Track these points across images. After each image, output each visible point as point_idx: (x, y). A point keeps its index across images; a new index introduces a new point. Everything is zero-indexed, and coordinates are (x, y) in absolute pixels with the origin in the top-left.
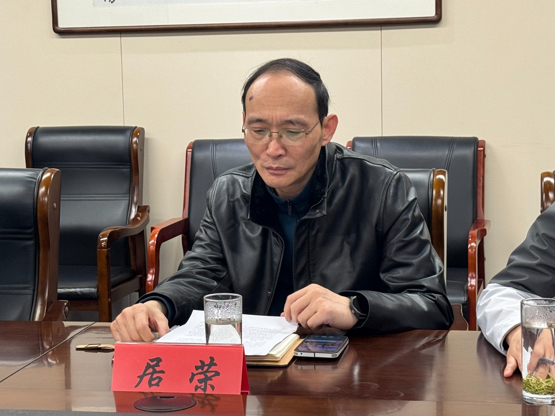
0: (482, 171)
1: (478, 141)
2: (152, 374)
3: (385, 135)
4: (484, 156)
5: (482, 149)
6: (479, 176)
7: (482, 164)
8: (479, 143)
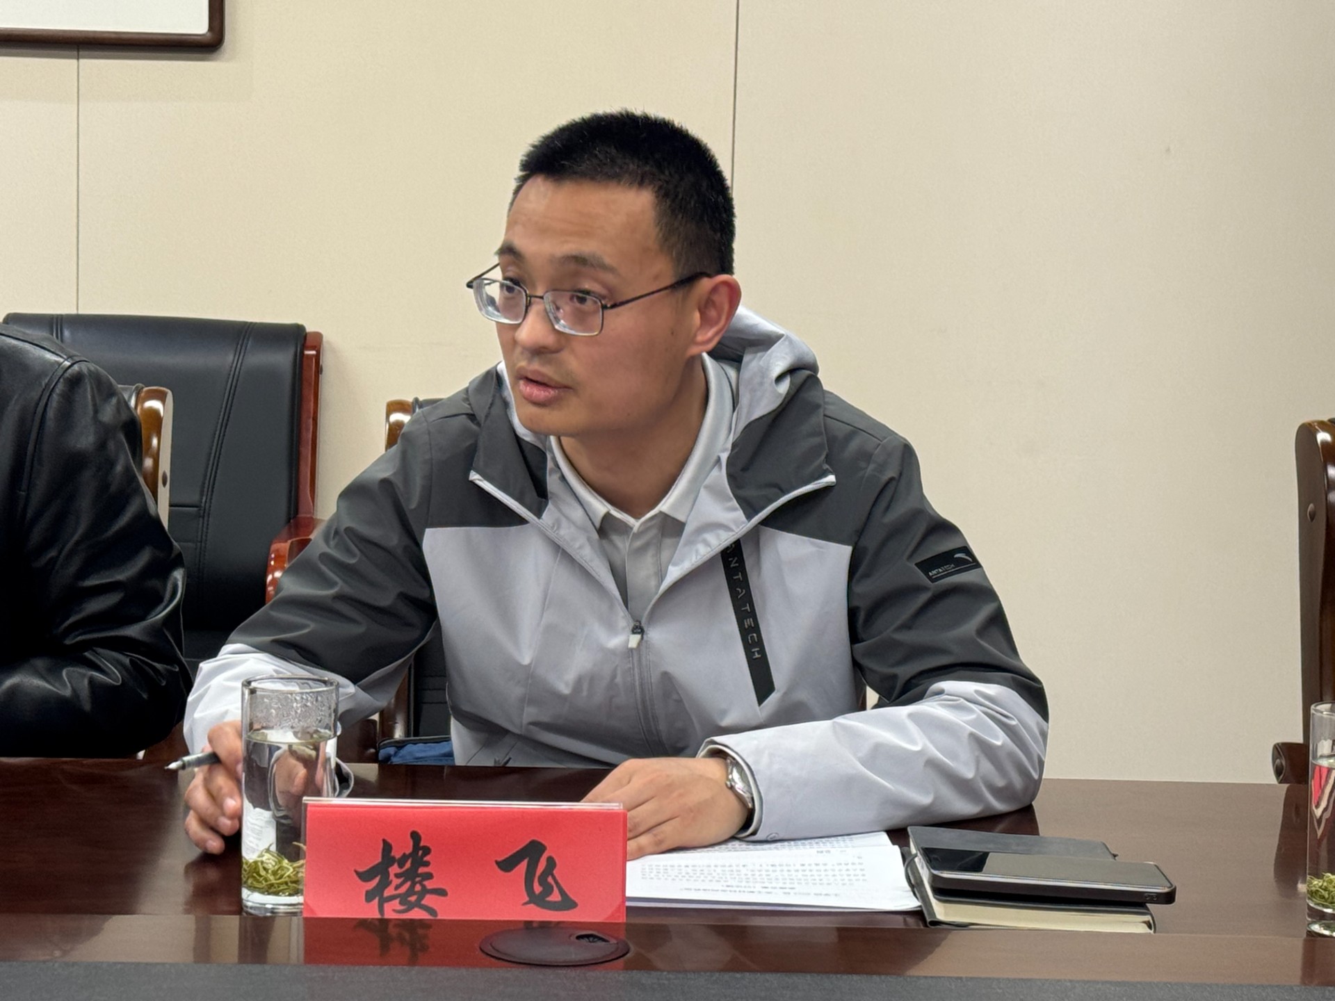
0: (312, 404)
1: (306, 334)
3: (86, 310)
4: (319, 370)
5: (314, 352)
6: (304, 416)
7: (313, 388)
8: (308, 338)
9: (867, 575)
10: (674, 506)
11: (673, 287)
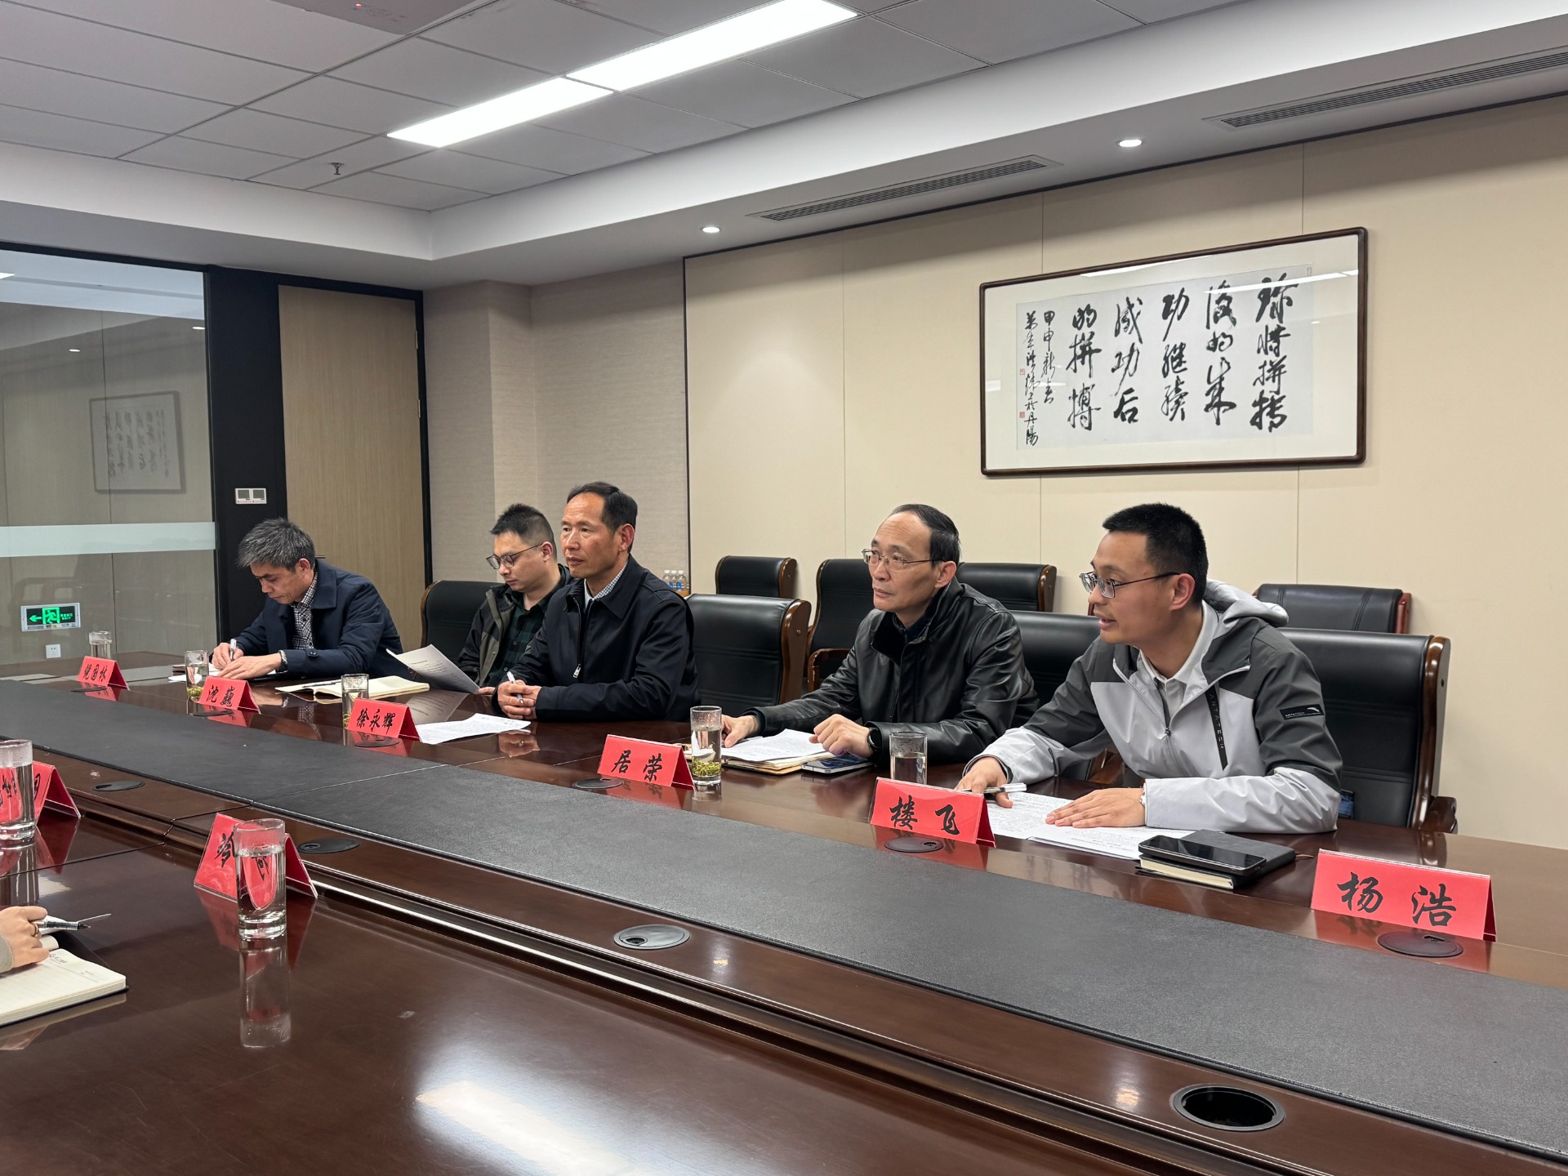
0: (1399, 628)
1: (1402, 594)
2: (623, 762)
3: (1301, 583)
5: (1407, 601)
7: (1400, 620)
9: (1261, 714)
10: (1181, 676)
11: (1157, 578)
